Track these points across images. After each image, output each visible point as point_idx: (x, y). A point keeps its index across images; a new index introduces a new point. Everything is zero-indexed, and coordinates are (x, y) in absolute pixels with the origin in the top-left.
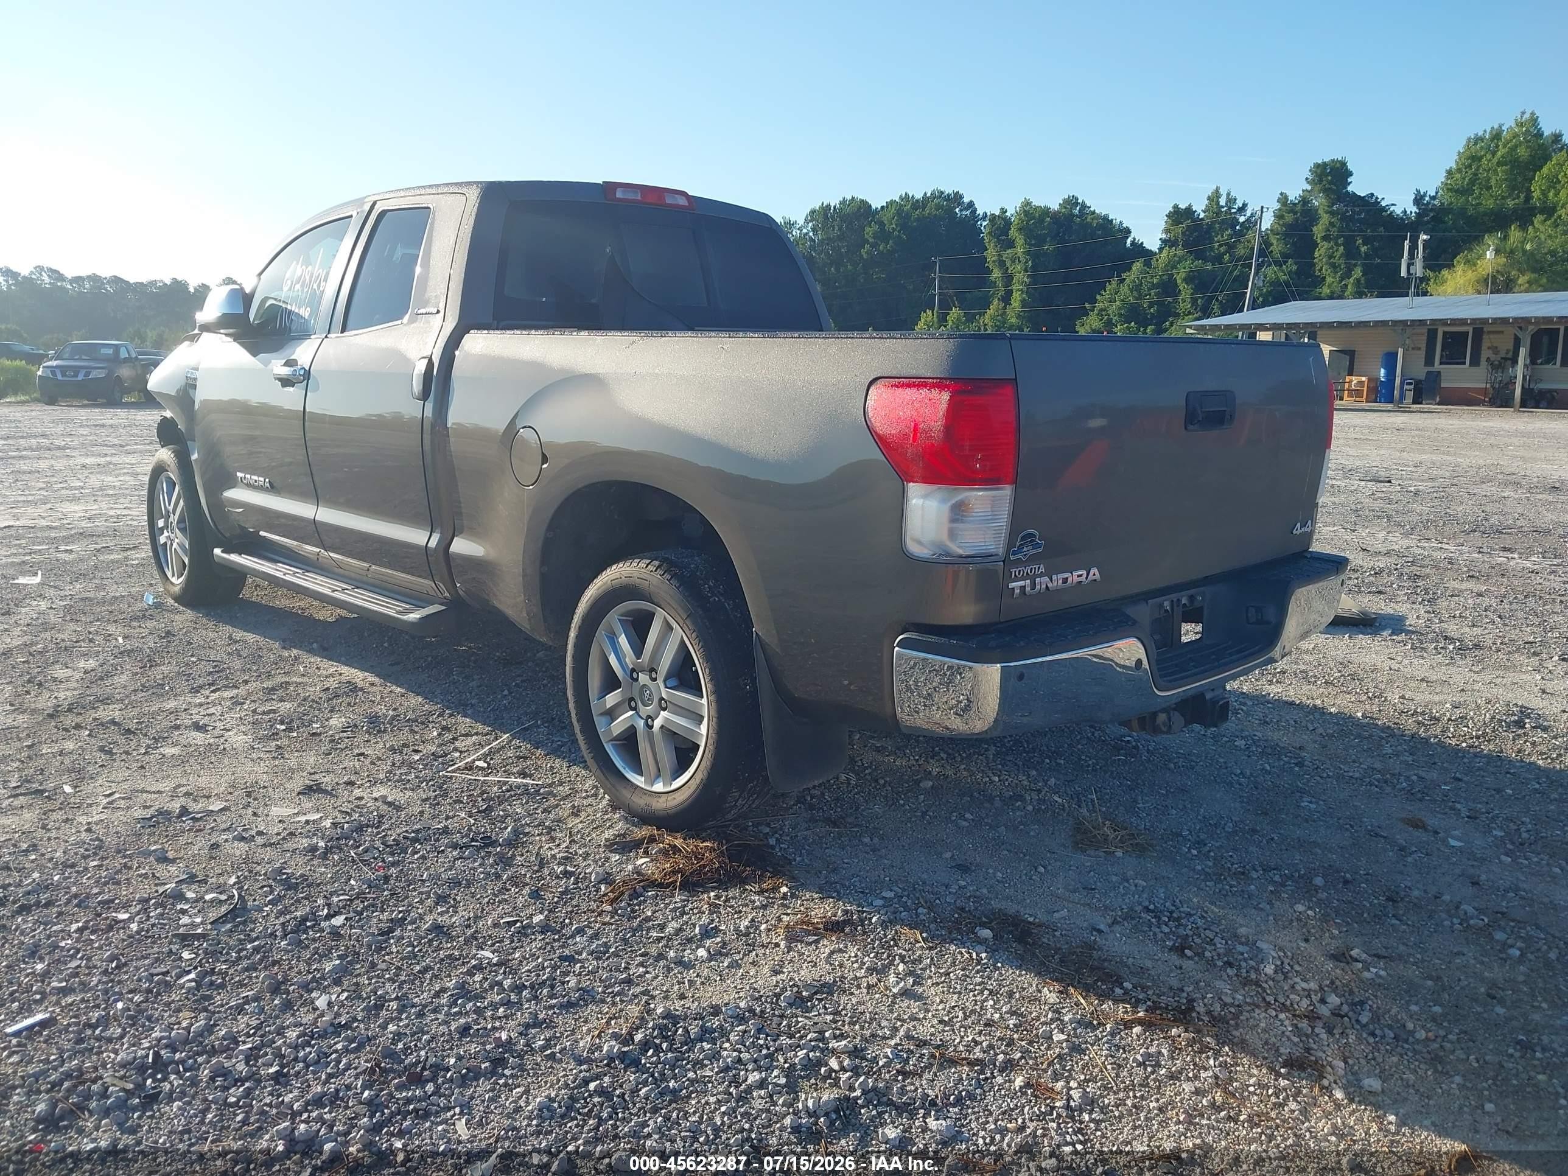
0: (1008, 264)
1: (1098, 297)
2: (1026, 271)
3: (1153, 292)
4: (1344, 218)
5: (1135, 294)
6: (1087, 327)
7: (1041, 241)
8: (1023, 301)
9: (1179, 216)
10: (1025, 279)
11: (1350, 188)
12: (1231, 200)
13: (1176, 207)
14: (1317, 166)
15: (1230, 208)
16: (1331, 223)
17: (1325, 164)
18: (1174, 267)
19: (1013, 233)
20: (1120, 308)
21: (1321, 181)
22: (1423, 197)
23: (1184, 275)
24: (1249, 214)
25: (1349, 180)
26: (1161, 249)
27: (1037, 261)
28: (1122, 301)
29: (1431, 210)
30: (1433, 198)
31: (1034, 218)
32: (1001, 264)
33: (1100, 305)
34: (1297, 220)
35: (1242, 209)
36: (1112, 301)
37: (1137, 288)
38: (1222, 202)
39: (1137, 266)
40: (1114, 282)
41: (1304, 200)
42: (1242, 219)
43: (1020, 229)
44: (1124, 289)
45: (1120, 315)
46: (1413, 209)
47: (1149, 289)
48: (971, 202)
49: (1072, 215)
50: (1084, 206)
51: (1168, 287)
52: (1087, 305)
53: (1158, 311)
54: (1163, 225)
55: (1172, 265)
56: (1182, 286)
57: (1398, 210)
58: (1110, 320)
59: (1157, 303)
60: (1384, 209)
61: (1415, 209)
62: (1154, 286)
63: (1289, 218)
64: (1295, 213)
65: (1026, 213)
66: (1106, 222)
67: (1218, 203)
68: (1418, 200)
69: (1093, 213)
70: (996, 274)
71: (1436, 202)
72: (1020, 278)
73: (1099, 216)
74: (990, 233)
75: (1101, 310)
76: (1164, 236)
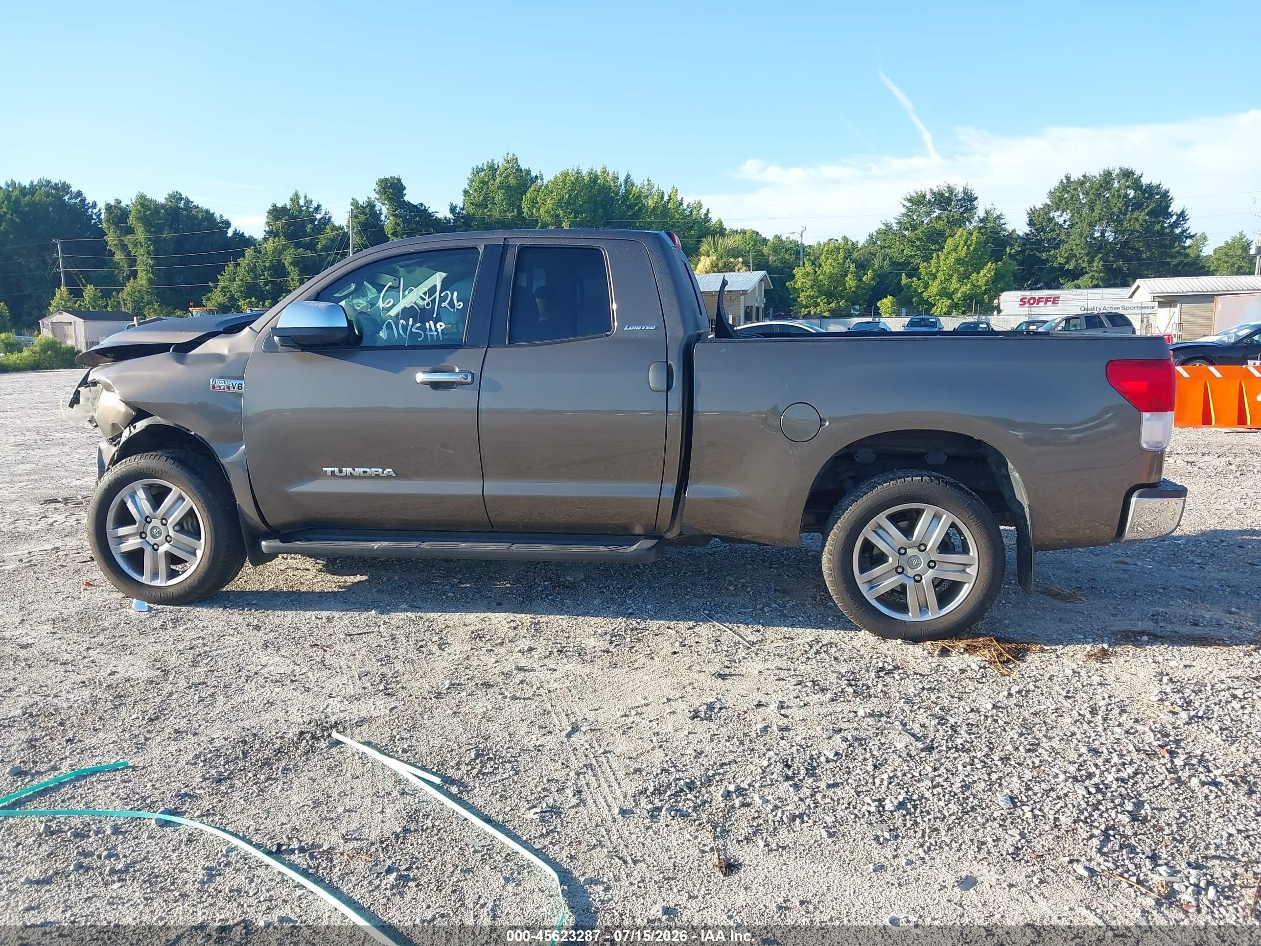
0: (130, 247)
1: (219, 277)
2: (149, 253)
3: (266, 273)
4: (405, 220)
5: (252, 274)
6: (214, 302)
7: (159, 229)
8: (150, 280)
9: (276, 213)
10: (149, 261)
11: (406, 198)
12: (308, 202)
13: (274, 206)
14: (381, 181)
15: (308, 208)
16: (396, 224)
17: (386, 179)
18: (280, 254)
19: (132, 220)
20: (240, 286)
21: (385, 192)
22: (455, 208)
23: (290, 260)
24: (323, 212)
25: (404, 192)
26: (265, 239)
27: (158, 248)
28: (242, 280)
29: (462, 218)
30: (462, 209)
31: (149, 209)
32: (123, 247)
33: (221, 284)
34: (367, 219)
35: (318, 209)
36: (232, 280)
37: (252, 269)
38: (302, 202)
39: (249, 252)
40: (231, 264)
41: (371, 206)
42: (318, 216)
43: (137, 219)
44: (241, 271)
45: (241, 292)
46: (450, 216)
47: (263, 271)
48: (79, 191)
49: (179, 208)
50: (188, 201)
51: (279, 270)
52: (210, 284)
53: (272, 288)
54: (265, 220)
55: (279, 252)
56: (290, 268)
57: (440, 216)
58: (232, 297)
59: (271, 282)
60: (430, 215)
61: (451, 216)
62: (266, 269)
63: (362, 218)
64: (366, 215)
65: (143, 205)
66: (209, 216)
67: (298, 204)
68: (453, 210)
69: (197, 207)
70: (119, 256)
71: (464, 212)
72: (144, 260)
73: (202, 211)
74: (108, 221)
75: (223, 287)
76: (267, 229)
